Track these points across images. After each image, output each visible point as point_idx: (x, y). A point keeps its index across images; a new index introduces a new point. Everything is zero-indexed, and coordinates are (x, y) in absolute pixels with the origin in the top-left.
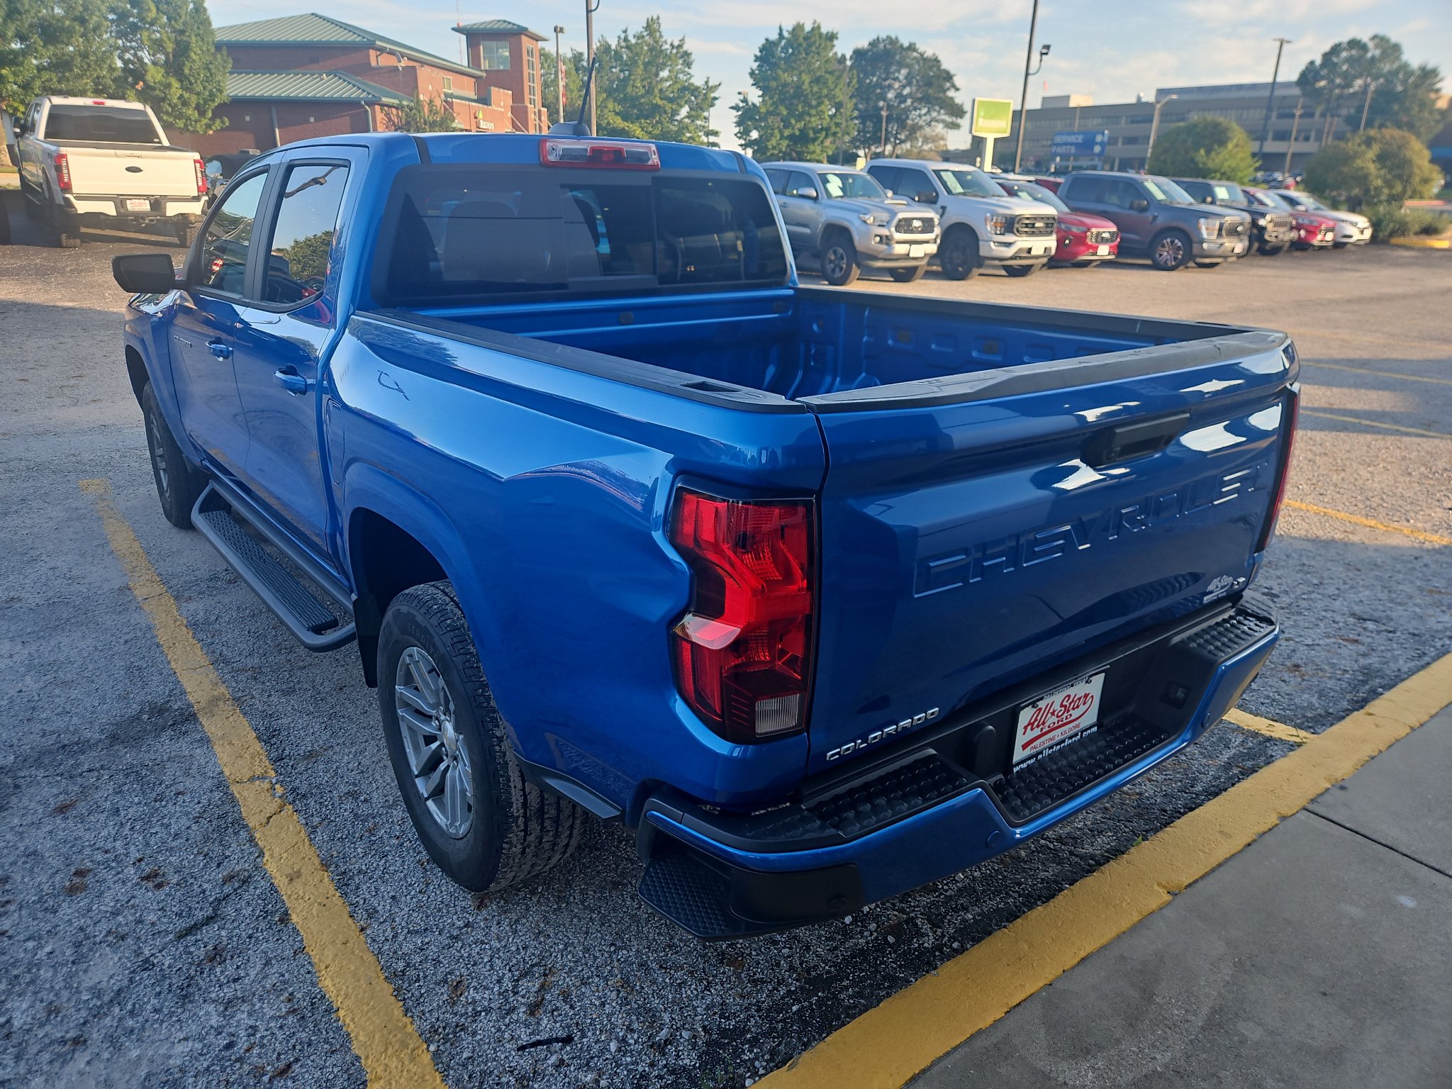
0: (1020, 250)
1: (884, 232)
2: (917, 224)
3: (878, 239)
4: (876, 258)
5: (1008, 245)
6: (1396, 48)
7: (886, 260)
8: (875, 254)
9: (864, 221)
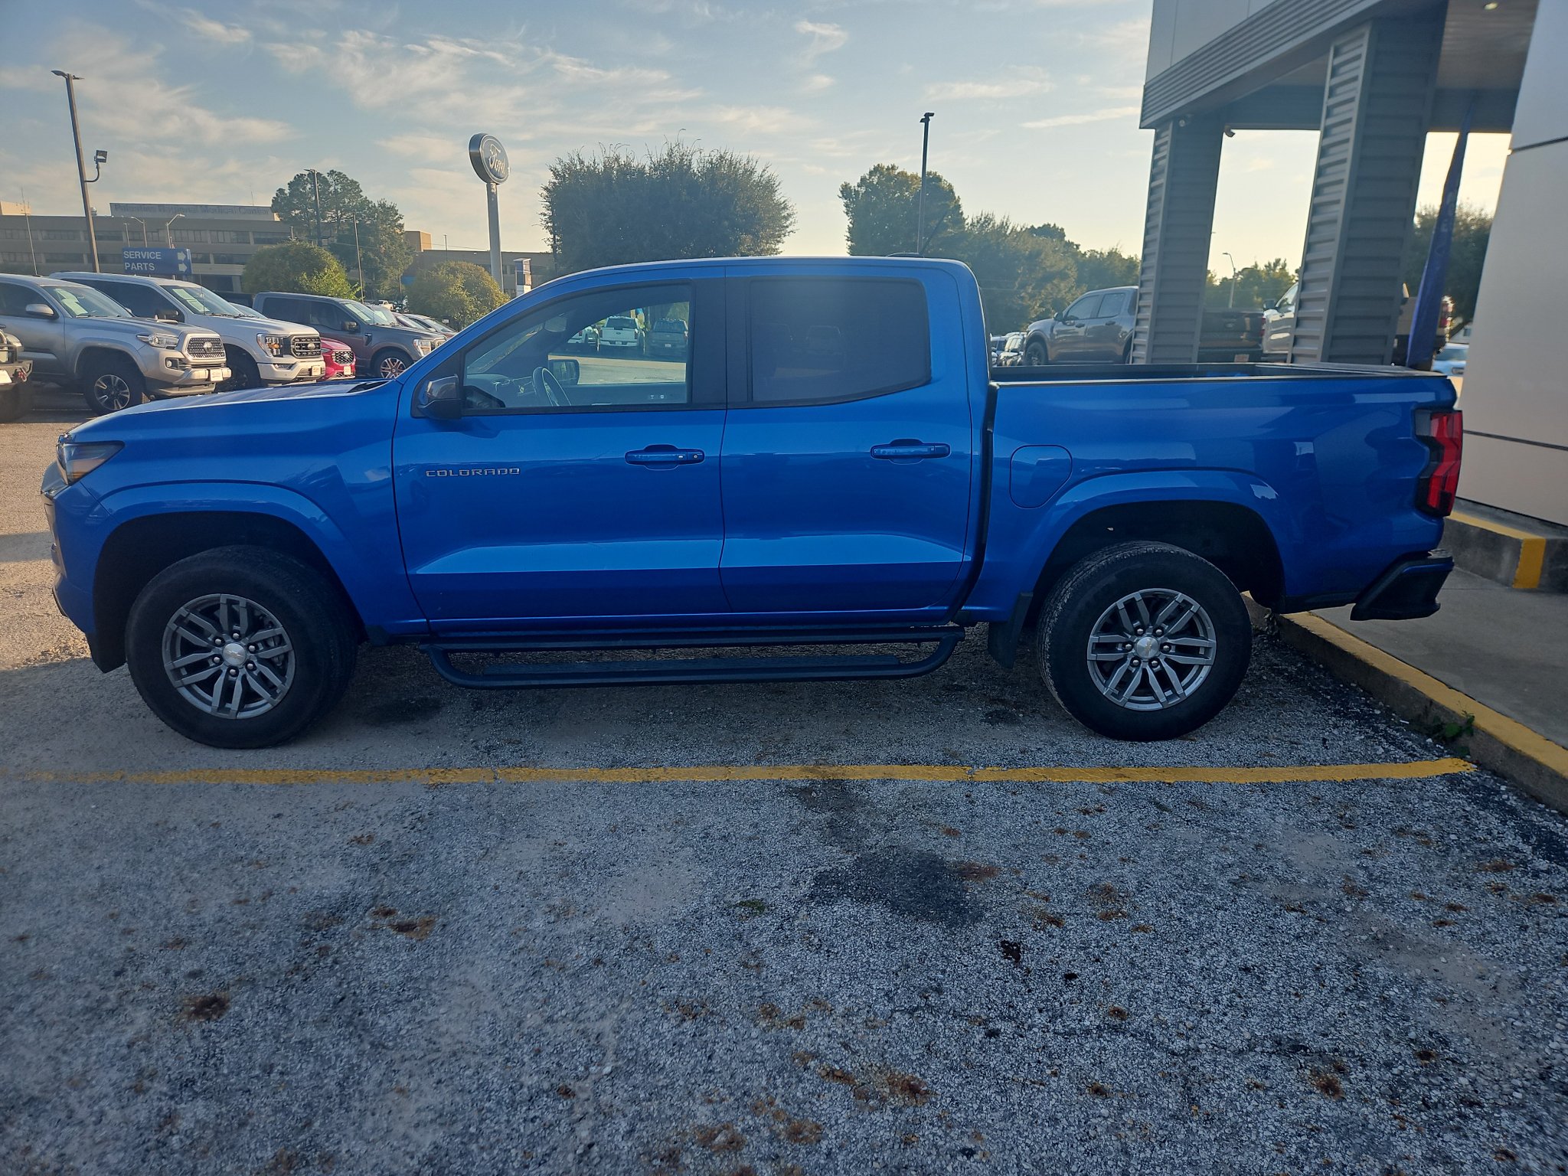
0: (302, 372)
1: (177, 355)
2: (207, 345)
3: (170, 363)
4: (170, 386)
5: (290, 366)
6: (354, 184)
7: (180, 386)
8: (169, 380)
9: (147, 343)
